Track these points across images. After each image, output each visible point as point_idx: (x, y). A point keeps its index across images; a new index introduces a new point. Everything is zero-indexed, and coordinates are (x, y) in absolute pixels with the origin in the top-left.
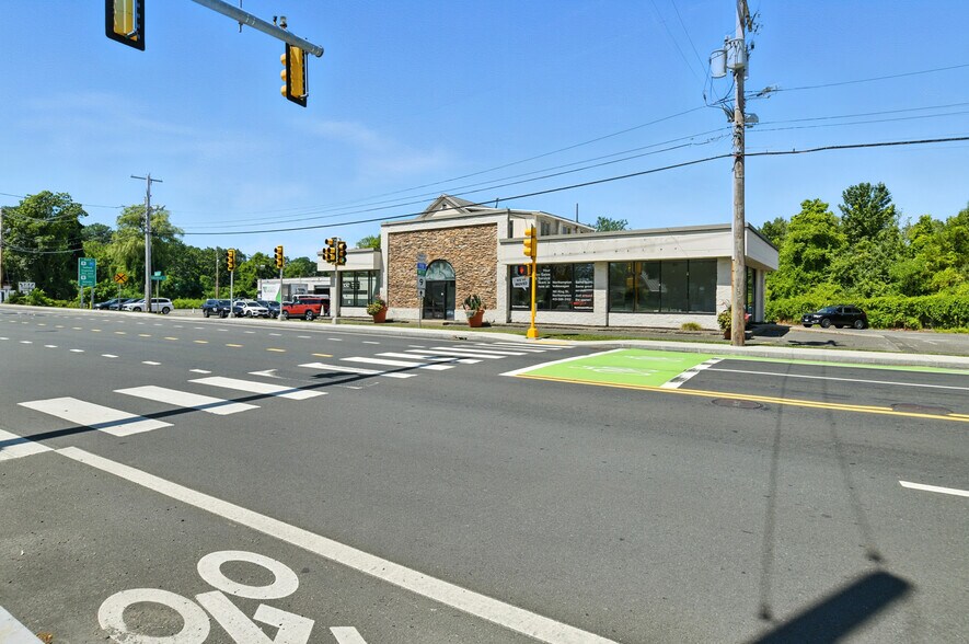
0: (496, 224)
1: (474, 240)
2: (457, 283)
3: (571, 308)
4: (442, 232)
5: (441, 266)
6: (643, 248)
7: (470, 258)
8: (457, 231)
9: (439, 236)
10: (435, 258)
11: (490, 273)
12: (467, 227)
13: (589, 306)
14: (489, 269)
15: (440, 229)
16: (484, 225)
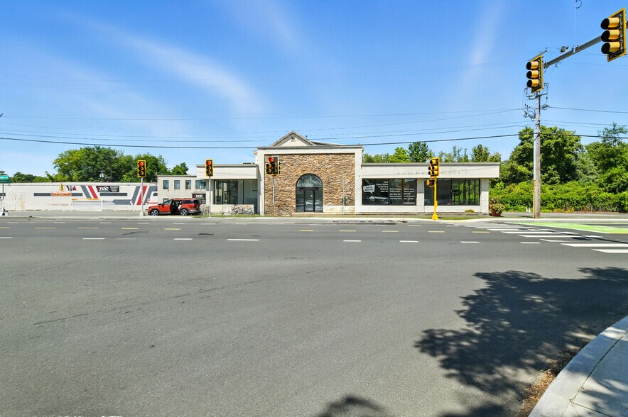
0: (354, 154)
1: (337, 162)
2: (324, 189)
3: (400, 203)
4: (311, 156)
5: (311, 178)
6: (450, 172)
7: (334, 174)
8: (324, 156)
9: (308, 159)
10: (305, 173)
11: (349, 183)
12: (332, 154)
13: (414, 202)
14: (348, 181)
15: (310, 154)
16: (344, 154)
